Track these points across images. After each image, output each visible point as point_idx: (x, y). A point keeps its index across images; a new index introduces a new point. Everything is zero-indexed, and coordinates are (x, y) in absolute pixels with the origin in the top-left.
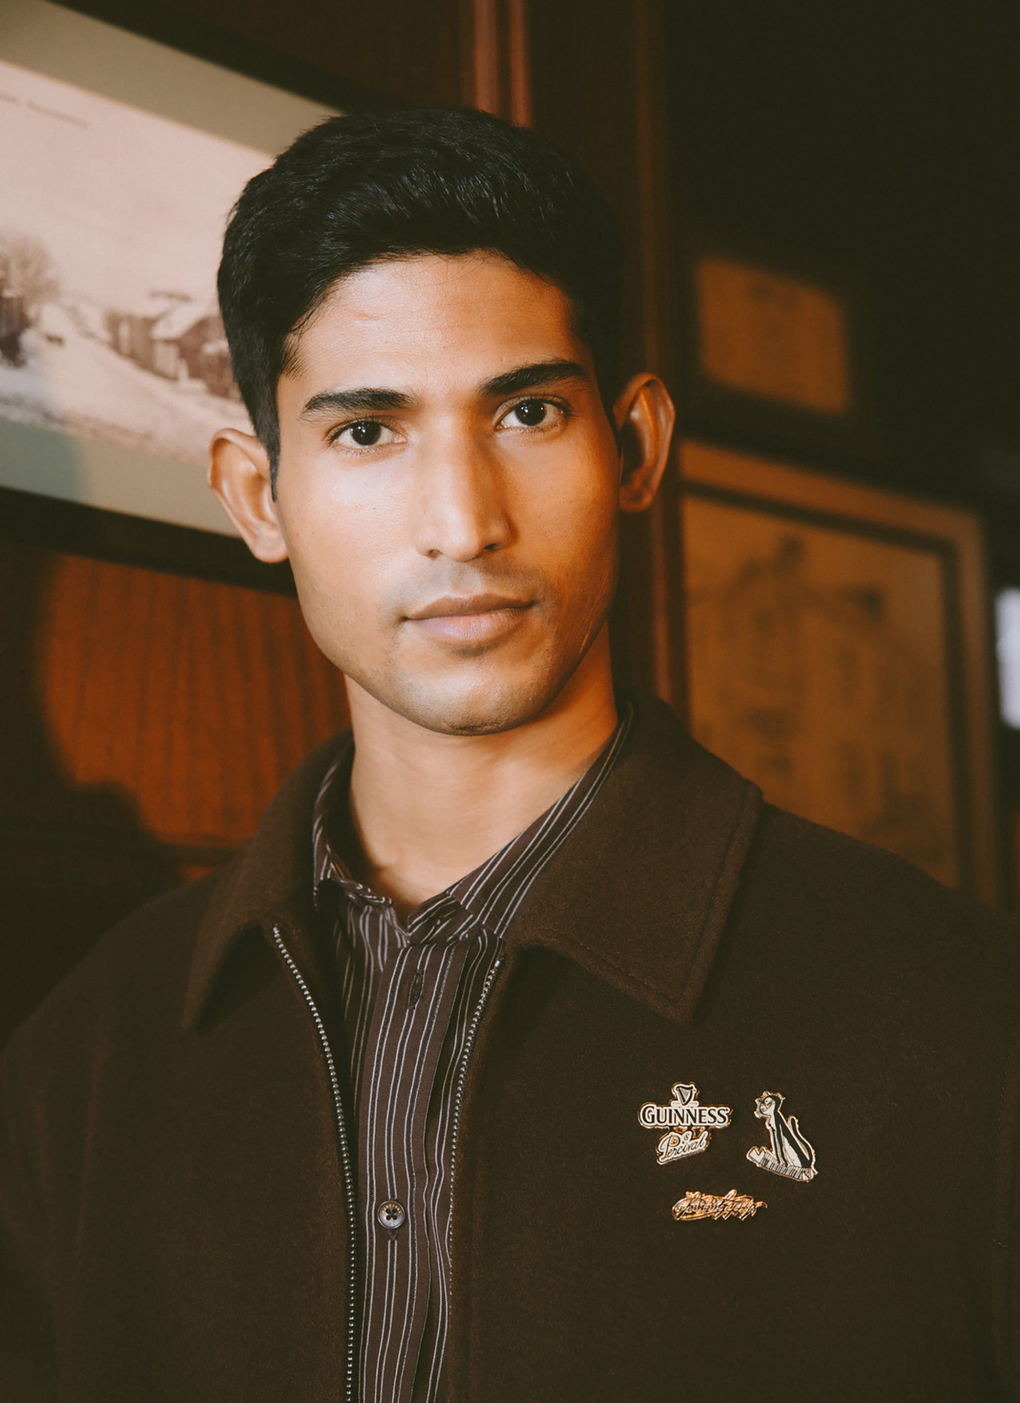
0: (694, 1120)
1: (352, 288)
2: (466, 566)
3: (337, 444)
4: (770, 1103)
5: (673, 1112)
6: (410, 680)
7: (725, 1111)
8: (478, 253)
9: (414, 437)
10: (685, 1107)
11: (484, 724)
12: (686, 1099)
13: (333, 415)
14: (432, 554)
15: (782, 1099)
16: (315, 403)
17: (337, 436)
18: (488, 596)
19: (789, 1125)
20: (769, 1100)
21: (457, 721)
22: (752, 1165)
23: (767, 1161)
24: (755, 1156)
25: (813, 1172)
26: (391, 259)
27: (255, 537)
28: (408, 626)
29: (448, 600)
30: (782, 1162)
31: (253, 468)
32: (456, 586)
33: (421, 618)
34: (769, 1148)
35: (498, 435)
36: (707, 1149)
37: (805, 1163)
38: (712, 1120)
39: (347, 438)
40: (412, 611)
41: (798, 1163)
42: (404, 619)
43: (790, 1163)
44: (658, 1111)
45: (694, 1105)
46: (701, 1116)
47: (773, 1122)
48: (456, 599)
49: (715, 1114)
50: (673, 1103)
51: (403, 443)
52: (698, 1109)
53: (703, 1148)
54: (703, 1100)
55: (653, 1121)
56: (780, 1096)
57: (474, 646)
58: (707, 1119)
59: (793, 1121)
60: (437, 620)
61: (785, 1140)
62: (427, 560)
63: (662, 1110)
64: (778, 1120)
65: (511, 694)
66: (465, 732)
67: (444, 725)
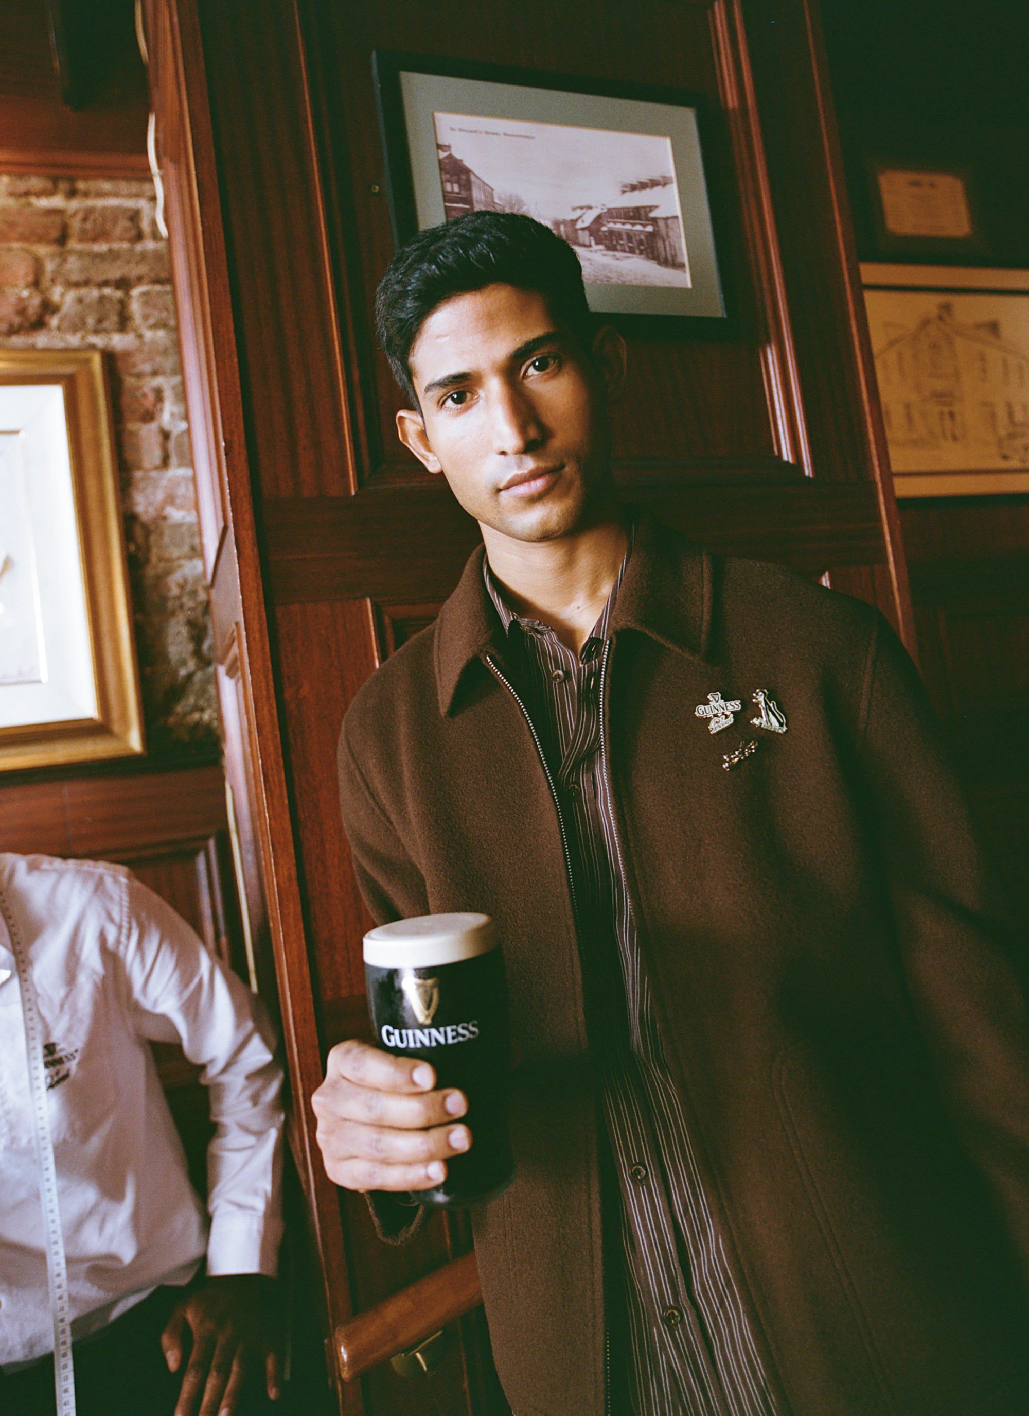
0: (723, 709)
1: (431, 324)
2: (523, 456)
3: (445, 407)
4: (761, 695)
5: (712, 707)
6: (511, 519)
7: (738, 702)
8: (492, 286)
9: (481, 393)
10: (717, 704)
11: (553, 533)
12: (717, 699)
13: (438, 393)
14: (503, 453)
15: (767, 692)
16: (428, 389)
17: (444, 403)
18: (537, 468)
19: (771, 705)
20: (760, 693)
21: (539, 534)
22: (755, 725)
23: (761, 724)
24: (756, 721)
25: (785, 729)
26: (447, 302)
27: (427, 460)
28: (502, 493)
29: (517, 475)
30: (769, 724)
31: (419, 427)
32: (519, 467)
33: (507, 487)
34: (762, 717)
35: (525, 381)
36: (734, 721)
37: (781, 725)
38: (732, 708)
39: (449, 403)
40: (501, 486)
41: (777, 724)
42: (499, 490)
43: (773, 724)
44: (705, 708)
45: (722, 702)
46: (726, 707)
47: (763, 704)
48: (522, 474)
49: (733, 704)
50: (710, 703)
51: (477, 398)
52: (724, 703)
53: (732, 722)
54: (726, 698)
55: (703, 714)
56: (765, 691)
57: (537, 495)
58: (730, 708)
59: (773, 704)
60: (514, 487)
61: (770, 713)
62: (502, 457)
63: (706, 707)
64: (766, 703)
65: (563, 515)
66: (544, 539)
67: (534, 539)
